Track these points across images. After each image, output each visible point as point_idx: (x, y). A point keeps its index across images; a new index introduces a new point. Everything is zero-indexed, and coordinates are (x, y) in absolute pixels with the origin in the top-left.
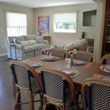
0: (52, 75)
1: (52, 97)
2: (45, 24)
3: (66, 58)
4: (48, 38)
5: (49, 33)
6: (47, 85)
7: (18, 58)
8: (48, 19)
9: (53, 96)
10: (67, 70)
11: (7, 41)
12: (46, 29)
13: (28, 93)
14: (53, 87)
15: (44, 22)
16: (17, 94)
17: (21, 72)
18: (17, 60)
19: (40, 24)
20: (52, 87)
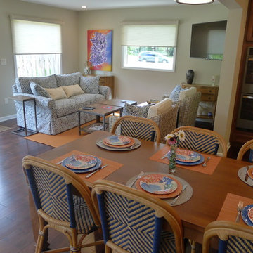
0: (129, 203)
1: (126, 250)
2: (103, 47)
3: (156, 143)
4: (110, 82)
5: (112, 70)
6: (114, 221)
7: (41, 128)
8: (111, 38)
9: (129, 248)
10: (161, 181)
11: (16, 88)
12: (105, 59)
13: (66, 232)
14: (128, 227)
15: (101, 43)
16: (41, 233)
17: (50, 186)
18: (38, 132)
19: (92, 47)
20: (126, 228)
